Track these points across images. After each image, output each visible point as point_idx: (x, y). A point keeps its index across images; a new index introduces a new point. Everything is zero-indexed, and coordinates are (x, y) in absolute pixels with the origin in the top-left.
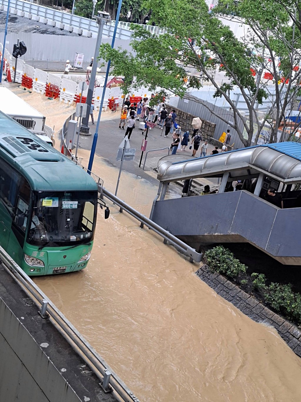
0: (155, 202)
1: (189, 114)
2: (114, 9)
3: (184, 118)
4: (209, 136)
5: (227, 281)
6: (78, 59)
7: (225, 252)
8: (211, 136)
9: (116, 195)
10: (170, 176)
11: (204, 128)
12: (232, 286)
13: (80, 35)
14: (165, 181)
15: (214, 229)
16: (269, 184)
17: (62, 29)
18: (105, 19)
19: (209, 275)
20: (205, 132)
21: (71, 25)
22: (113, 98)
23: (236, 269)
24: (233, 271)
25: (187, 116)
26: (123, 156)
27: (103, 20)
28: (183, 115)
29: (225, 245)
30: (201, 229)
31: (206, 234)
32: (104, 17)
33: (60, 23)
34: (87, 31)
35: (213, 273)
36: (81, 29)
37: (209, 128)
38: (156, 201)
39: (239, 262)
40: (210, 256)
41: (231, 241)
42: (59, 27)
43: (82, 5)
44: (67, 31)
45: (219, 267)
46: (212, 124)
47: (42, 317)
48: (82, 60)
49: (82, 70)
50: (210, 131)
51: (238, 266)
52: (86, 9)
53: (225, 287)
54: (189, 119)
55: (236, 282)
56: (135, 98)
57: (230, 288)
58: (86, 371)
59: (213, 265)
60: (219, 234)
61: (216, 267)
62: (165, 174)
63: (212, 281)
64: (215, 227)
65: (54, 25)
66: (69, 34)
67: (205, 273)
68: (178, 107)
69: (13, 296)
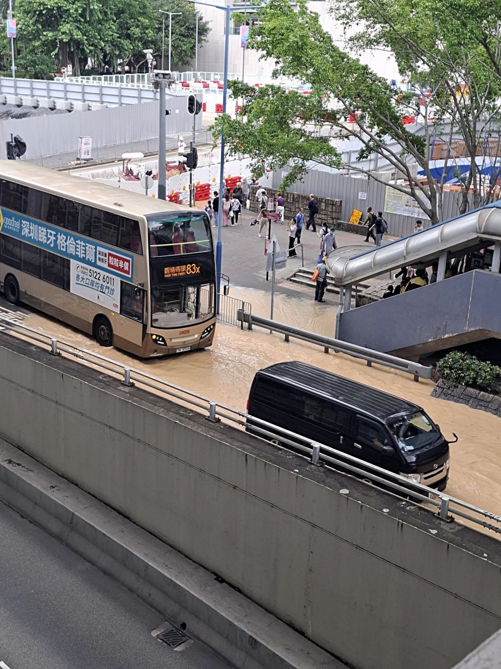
0: (339, 315)
1: (297, 194)
2: (76, 58)
3: (289, 200)
4: (335, 219)
5: (479, 393)
6: (83, 147)
7: (464, 356)
8: (338, 219)
9: (272, 319)
10: (355, 276)
11: (325, 210)
12: (489, 397)
13: (52, 109)
14: (347, 284)
15: (442, 330)
16: (481, 261)
17: (19, 106)
18: (167, 80)
19: (453, 391)
20: (327, 215)
21: (33, 96)
22: (173, 193)
23: (489, 375)
24: (486, 377)
25: (293, 197)
26: (274, 263)
27: (163, 82)
28: (287, 196)
29: (461, 348)
30: (421, 335)
31: (430, 340)
32: (164, 78)
33: (14, 96)
34: (63, 101)
35: (456, 387)
36: (52, 99)
37: (332, 208)
38: (341, 314)
39: (490, 365)
40: (446, 367)
41: (467, 341)
42: (14, 103)
43: (25, 61)
44: (30, 107)
45: (463, 378)
46: (336, 201)
47: (317, 466)
48: (90, 147)
49: (94, 162)
50: (335, 212)
51: (491, 370)
52: (32, 66)
53: (480, 401)
54: (298, 201)
55: (491, 391)
56: (201, 186)
57: (488, 400)
58: (410, 507)
59: (454, 376)
60: (451, 335)
61: (459, 379)
62: (344, 275)
63: (459, 397)
64: (442, 327)
65: (4, 102)
66: (33, 110)
67: (445, 390)
68: (273, 187)
69: (265, 452)
